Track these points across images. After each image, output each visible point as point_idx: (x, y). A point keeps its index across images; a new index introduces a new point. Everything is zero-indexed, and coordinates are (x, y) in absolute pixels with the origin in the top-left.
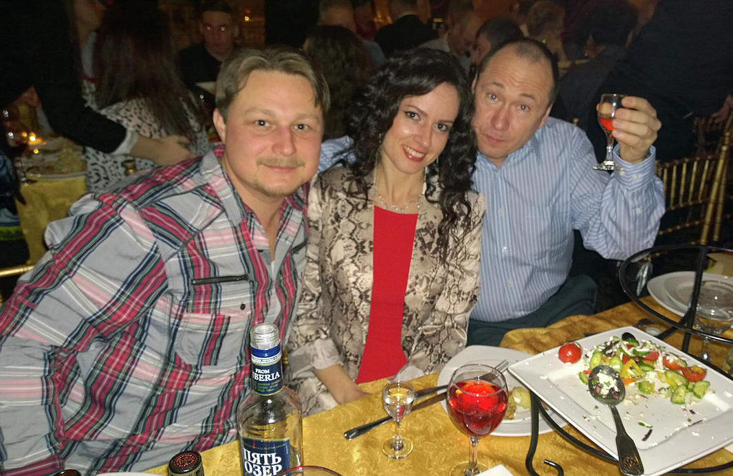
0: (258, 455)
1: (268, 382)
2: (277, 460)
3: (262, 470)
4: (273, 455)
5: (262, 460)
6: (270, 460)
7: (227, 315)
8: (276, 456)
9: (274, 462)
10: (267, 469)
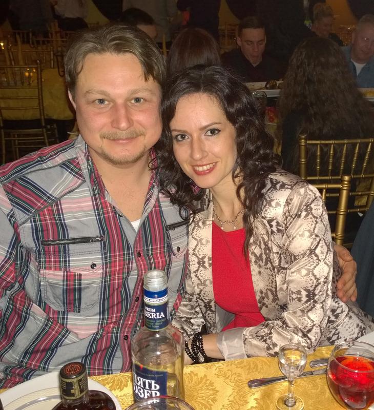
0: (141, 379)
1: (154, 319)
2: (155, 387)
3: (144, 392)
4: (153, 382)
5: (144, 383)
6: (150, 385)
7: (78, 272)
8: (155, 383)
9: (153, 388)
10: (148, 392)
